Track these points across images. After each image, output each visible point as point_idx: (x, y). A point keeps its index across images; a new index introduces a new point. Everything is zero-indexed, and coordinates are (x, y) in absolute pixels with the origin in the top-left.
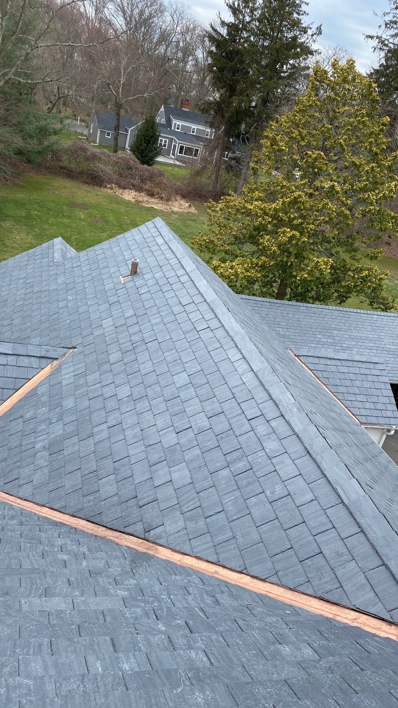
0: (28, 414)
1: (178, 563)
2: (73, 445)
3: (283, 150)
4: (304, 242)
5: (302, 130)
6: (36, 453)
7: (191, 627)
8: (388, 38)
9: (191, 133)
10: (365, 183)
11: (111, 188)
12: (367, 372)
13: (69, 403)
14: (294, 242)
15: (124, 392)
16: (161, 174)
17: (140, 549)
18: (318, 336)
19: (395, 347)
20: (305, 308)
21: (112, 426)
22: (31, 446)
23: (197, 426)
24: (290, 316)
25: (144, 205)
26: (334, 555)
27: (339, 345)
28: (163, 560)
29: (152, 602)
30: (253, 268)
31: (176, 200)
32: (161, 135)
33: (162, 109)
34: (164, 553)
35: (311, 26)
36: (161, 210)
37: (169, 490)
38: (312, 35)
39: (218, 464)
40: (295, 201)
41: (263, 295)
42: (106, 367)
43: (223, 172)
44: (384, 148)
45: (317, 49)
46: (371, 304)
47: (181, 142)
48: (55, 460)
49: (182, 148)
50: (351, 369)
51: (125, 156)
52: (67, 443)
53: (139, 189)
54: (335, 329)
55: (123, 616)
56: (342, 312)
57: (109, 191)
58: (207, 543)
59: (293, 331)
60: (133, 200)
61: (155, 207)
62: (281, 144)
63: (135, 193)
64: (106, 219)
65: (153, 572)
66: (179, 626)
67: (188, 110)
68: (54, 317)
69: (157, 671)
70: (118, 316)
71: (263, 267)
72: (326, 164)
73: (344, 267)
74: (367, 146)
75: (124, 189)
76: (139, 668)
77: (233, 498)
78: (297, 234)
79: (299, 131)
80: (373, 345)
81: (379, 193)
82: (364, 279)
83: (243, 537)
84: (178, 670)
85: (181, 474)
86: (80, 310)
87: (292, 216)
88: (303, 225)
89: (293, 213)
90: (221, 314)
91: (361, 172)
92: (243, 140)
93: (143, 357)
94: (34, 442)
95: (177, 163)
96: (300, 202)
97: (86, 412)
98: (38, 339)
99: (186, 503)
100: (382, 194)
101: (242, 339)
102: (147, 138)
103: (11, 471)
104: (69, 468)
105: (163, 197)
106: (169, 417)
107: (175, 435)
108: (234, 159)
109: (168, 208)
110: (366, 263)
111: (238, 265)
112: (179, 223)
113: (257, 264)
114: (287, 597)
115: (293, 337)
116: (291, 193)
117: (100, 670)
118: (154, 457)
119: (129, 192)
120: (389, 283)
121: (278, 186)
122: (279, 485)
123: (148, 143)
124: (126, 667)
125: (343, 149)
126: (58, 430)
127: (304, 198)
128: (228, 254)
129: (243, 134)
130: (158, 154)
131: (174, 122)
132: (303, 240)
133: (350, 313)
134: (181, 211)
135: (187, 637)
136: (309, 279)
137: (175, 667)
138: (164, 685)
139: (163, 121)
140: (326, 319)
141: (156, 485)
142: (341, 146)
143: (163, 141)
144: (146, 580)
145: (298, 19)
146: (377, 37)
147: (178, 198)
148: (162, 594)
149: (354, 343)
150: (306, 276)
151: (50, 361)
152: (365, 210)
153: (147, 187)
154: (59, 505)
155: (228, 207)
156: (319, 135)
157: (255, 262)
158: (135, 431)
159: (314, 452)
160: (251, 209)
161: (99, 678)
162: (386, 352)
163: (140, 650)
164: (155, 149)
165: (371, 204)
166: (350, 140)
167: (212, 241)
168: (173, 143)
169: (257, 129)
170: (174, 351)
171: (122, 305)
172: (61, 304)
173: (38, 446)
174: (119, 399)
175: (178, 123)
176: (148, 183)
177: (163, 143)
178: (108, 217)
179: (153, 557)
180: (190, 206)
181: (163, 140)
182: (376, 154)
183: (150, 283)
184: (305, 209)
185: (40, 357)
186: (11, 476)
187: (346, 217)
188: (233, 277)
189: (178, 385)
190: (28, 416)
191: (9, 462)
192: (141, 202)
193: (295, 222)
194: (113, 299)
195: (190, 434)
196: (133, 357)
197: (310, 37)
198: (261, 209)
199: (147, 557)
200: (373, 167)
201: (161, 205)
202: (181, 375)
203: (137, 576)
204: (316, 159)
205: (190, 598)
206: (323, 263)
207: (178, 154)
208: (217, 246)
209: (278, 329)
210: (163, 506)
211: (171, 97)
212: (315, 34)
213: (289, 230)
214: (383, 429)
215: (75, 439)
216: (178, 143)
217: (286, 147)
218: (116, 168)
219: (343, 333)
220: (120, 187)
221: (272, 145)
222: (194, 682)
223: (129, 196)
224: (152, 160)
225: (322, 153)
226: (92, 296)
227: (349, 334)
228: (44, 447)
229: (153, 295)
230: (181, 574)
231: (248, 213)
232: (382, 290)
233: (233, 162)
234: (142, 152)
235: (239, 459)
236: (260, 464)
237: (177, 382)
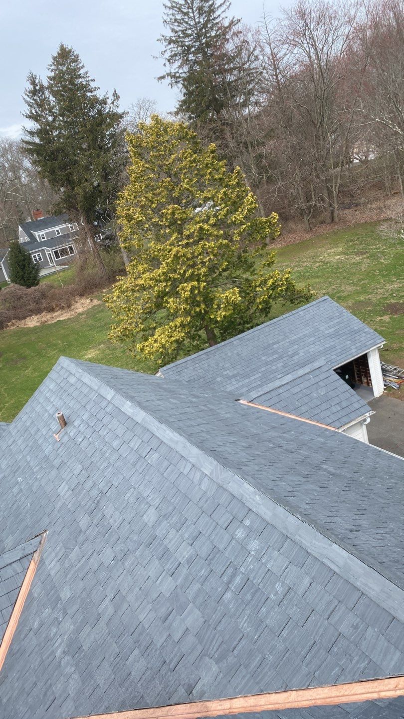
0: (35, 625)
2: (88, 635)
3: (141, 221)
4: (204, 287)
5: (147, 195)
6: (60, 662)
8: (177, 70)
9: (57, 235)
10: (226, 209)
11: (13, 325)
12: (317, 379)
13: (66, 594)
14: (196, 292)
15: (108, 556)
16: (51, 287)
18: (263, 358)
19: (333, 329)
20: (238, 341)
21: (112, 598)
22: (52, 657)
23: (185, 559)
24: (229, 354)
25: (49, 323)
26: (351, 631)
27: (285, 355)
30: (175, 331)
31: (77, 302)
32: (30, 252)
33: (20, 229)
35: (107, 96)
36: (68, 319)
37: (191, 639)
38: (113, 103)
39: (219, 590)
40: (176, 257)
41: (198, 349)
42: (81, 538)
43: (102, 254)
44: (224, 171)
45: (123, 111)
46: (292, 301)
47: (53, 248)
48: (79, 661)
49: (56, 253)
50: (302, 385)
51: (9, 289)
52: (83, 635)
53: (38, 311)
54: (274, 344)
56: (272, 326)
57: (12, 328)
58: (244, 676)
59: (239, 367)
60: (38, 324)
61: (61, 319)
62: (136, 217)
63: (36, 317)
64: (23, 355)
67: (43, 218)
68: (15, 506)
70: (69, 476)
71: (183, 326)
72: (184, 212)
73: (250, 287)
74: (208, 178)
75: (25, 318)
77: (246, 617)
78: (195, 283)
79: (146, 197)
80: (313, 339)
81: (242, 210)
82: (274, 287)
83: (271, 653)
85: (193, 618)
86: (34, 489)
87: (182, 271)
88: (196, 273)
89: (180, 269)
90: (155, 430)
91: (217, 202)
92: (105, 219)
93: (109, 510)
94: (53, 651)
95: (59, 268)
96: (181, 256)
97: (84, 595)
98: (10, 538)
99: (210, 645)
100: (246, 210)
102: (21, 264)
103: (45, 694)
104: (95, 663)
105: (63, 306)
106: (157, 562)
107: (171, 578)
108: (106, 238)
109: (73, 313)
110: (266, 273)
111: (159, 336)
112: (90, 322)
113: (176, 326)
114: (333, 695)
115: (243, 372)
116: (169, 252)
118: (163, 611)
119: (30, 319)
120: (299, 269)
121: (155, 251)
122: (278, 583)
123: (23, 267)
125: (191, 192)
126: (68, 626)
127: (182, 251)
128: (146, 331)
129: (102, 214)
130: (38, 270)
131: (37, 235)
132: (202, 286)
133: (279, 323)
134: (86, 309)
136: (228, 314)
139: (27, 239)
140: (261, 340)
141: (176, 641)
142: (188, 189)
143: (37, 256)
145: (93, 96)
146: (168, 75)
147: (77, 299)
149: (296, 347)
150: (223, 314)
151: (30, 557)
152: (240, 231)
153: (44, 305)
154: (103, 708)
155: (123, 292)
156: (163, 191)
157: (173, 325)
158: (135, 592)
159: (291, 534)
160: (143, 284)
162: (328, 338)
164: (33, 268)
165: (242, 223)
166: (192, 180)
167: (126, 328)
168: (46, 253)
169: (112, 203)
170: (132, 489)
171: (68, 464)
172: (15, 490)
173: (58, 654)
174: (106, 566)
175: (41, 234)
176: (43, 301)
177: (37, 258)
178: (24, 353)
180: (91, 300)
181: (35, 256)
182: (221, 179)
183: (82, 428)
184: (188, 259)
185: (19, 560)
186: (48, 699)
187: (227, 246)
188: (161, 350)
189: (150, 524)
190: (36, 625)
191: (40, 685)
192: (46, 321)
193: (187, 275)
194: (57, 462)
195: (184, 571)
196: (100, 515)
197: (112, 105)
198: (151, 279)
200: (224, 192)
201: (66, 314)
202: (149, 511)
204: (173, 213)
206: (230, 294)
207: (56, 260)
208: (132, 330)
209: (225, 373)
210: (192, 658)
211: (22, 213)
212: (114, 100)
213: (185, 284)
214: (360, 422)
215: (88, 629)
216: (49, 251)
217: (141, 217)
218: (7, 305)
219: (283, 343)
220: (20, 319)
221: (129, 221)
223: (32, 322)
224: (35, 280)
225: (175, 206)
226: (37, 468)
227: (288, 340)
228: (64, 652)
229: (90, 439)
231: (143, 288)
232: (293, 286)
233: (107, 241)
234: (23, 277)
235: (234, 576)
236: (253, 569)
237: (149, 520)
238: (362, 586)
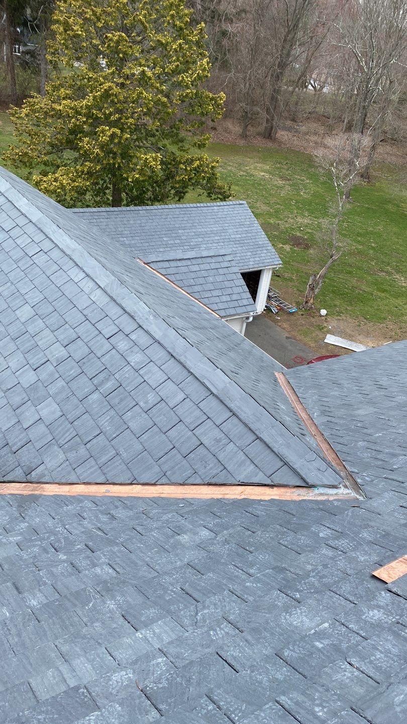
1: (68, 494)
3: (79, 35)
4: (127, 139)
5: (95, 9)
7: (91, 548)
10: (176, 64)
12: (218, 266)
14: (116, 141)
17: (25, 493)
18: (165, 239)
19: (239, 236)
20: (144, 212)
23: (55, 357)
24: (131, 222)
26: (213, 443)
27: (187, 244)
28: (51, 496)
29: (48, 538)
30: (80, 176)
34: (51, 490)
37: (41, 429)
39: (86, 390)
40: (107, 94)
41: (98, 204)
43: (18, 71)
44: (187, 21)
46: (209, 195)
50: (202, 267)
54: (179, 228)
55: (21, 559)
56: (183, 210)
58: (92, 467)
59: (138, 238)
62: (75, 28)
65: (43, 510)
66: (80, 551)
69: (65, 596)
71: (90, 174)
72: (131, 47)
73: (174, 161)
74: (169, 20)
76: (48, 599)
77: (108, 418)
78: (118, 131)
79: (93, 11)
80: (219, 238)
81: (193, 73)
82: (197, 170)
83: (125, 451)
84: (85, 588)
85: (49, 410)
87: (107, 112)
88: (122, 121)
89: (107, 108)
90: (51, 233)
91: (169, 52)
92: (33, 29)
96: (113, 94)
99: (62, 436)
100: (196, 75)
101: (82, 256)
106: (22, 355)
107: (34, 372)
108: (27, 53)
110: (195, 153)
111: (61, 176)
113: (83, 172)
114: (179, 492)
115: (141, 245)
116: (100, 85)
117: (8, 614)
118: (16, 400)
120: (223, 170)
121: (84, 79)
122: (151, 394)
124: (34, 603)
125: (145, 27)
127: (116, 90)
128: (48, 166)
129: (30, 21)
132: (125, 137)
133: (191, 209)
135: (89, 557)
136: (141, 179)
137: (83, 587)
138: (75, 605)
140: (169, 220)
141: (25, 427)
142: (142, 23)
144: (37, 520)
148: (57, 528)
149: (200, 240)
150: (137, 176)
152: (182, 95)
155: (34, 111)
156: (115, 12)
157: (80, 170)
159: (178, 354)
160: (60, 110)
161: (8, 622)
162: (233, 243)
163: (45, 584)
165: (187, 87)
166: (150, 15)
167: (26, 154)
170: (9, 284)
179: (40, 496)
182: (181, 29)
184: (119, 101)
187: (164, 105)
188: (59, 190)
189: (23, 320)
193: (112, 118)
195: (50, 368)
198: (72, 108)
199: (34, 498)
200: (180, 44)
202: (24, 307)
203: (27, 519)
204: (118, 42)
205: (86, 522)
206: (151, 159)
208: (32, 158)
209: (122, 239)
210: (38, 445)
213: (108, 128)
214: (242, 318)
217: (82, 31)
219: (188, 231)
221: (66, 31)
222: (104, 593)
225: (123, 34)
227: (194, 230)
230: (72, 503)
231: (59, 115)
232: (216, 179)
233: (28, 57)
235: (107, 380)
236: (128, 378)
237: (21, 316)
238: (236, 408)
